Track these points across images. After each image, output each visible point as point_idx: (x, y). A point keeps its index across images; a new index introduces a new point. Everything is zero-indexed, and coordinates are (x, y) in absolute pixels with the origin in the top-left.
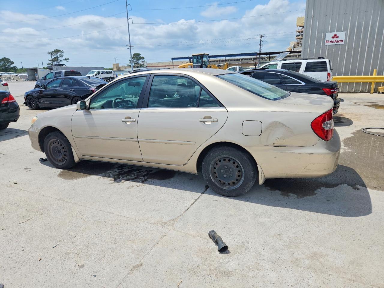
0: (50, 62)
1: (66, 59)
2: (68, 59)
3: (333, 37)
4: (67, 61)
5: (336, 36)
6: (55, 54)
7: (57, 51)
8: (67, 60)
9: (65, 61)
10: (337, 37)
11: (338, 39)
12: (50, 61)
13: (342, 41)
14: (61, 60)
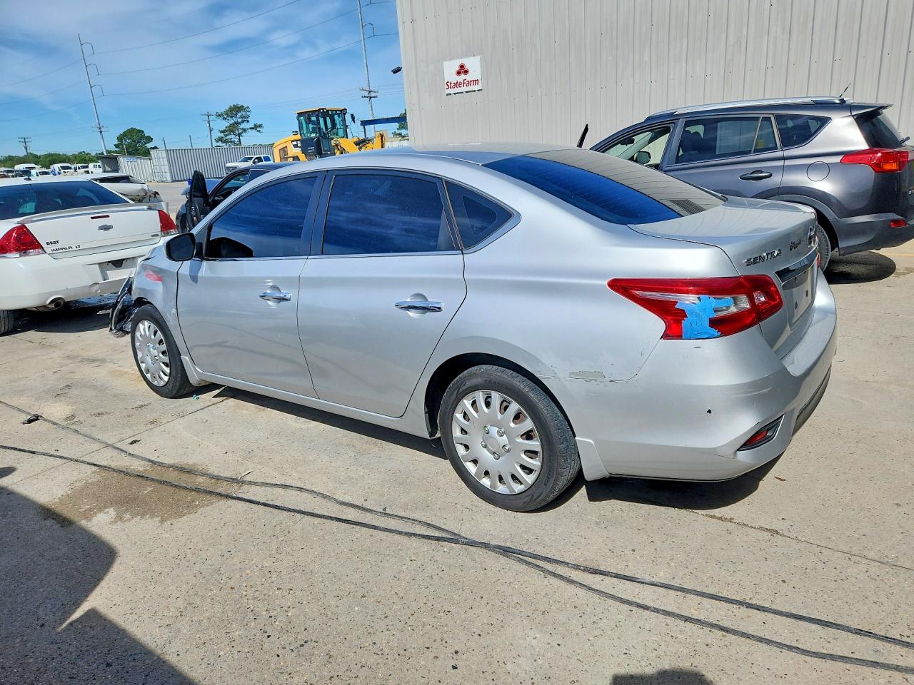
0: (222, 135)
1: (256, 127)
2: (260, 126)
3: (459, 73)
4: (259, 131)
5: (462, 70)
6: (232, 117)
7: (235, 110)
8: (258, 129)
9: (254, 131)
10: (466, 72)
11: (469, 77)
12: (222, 132)
13: (476, 82)
14: (245, 130)
